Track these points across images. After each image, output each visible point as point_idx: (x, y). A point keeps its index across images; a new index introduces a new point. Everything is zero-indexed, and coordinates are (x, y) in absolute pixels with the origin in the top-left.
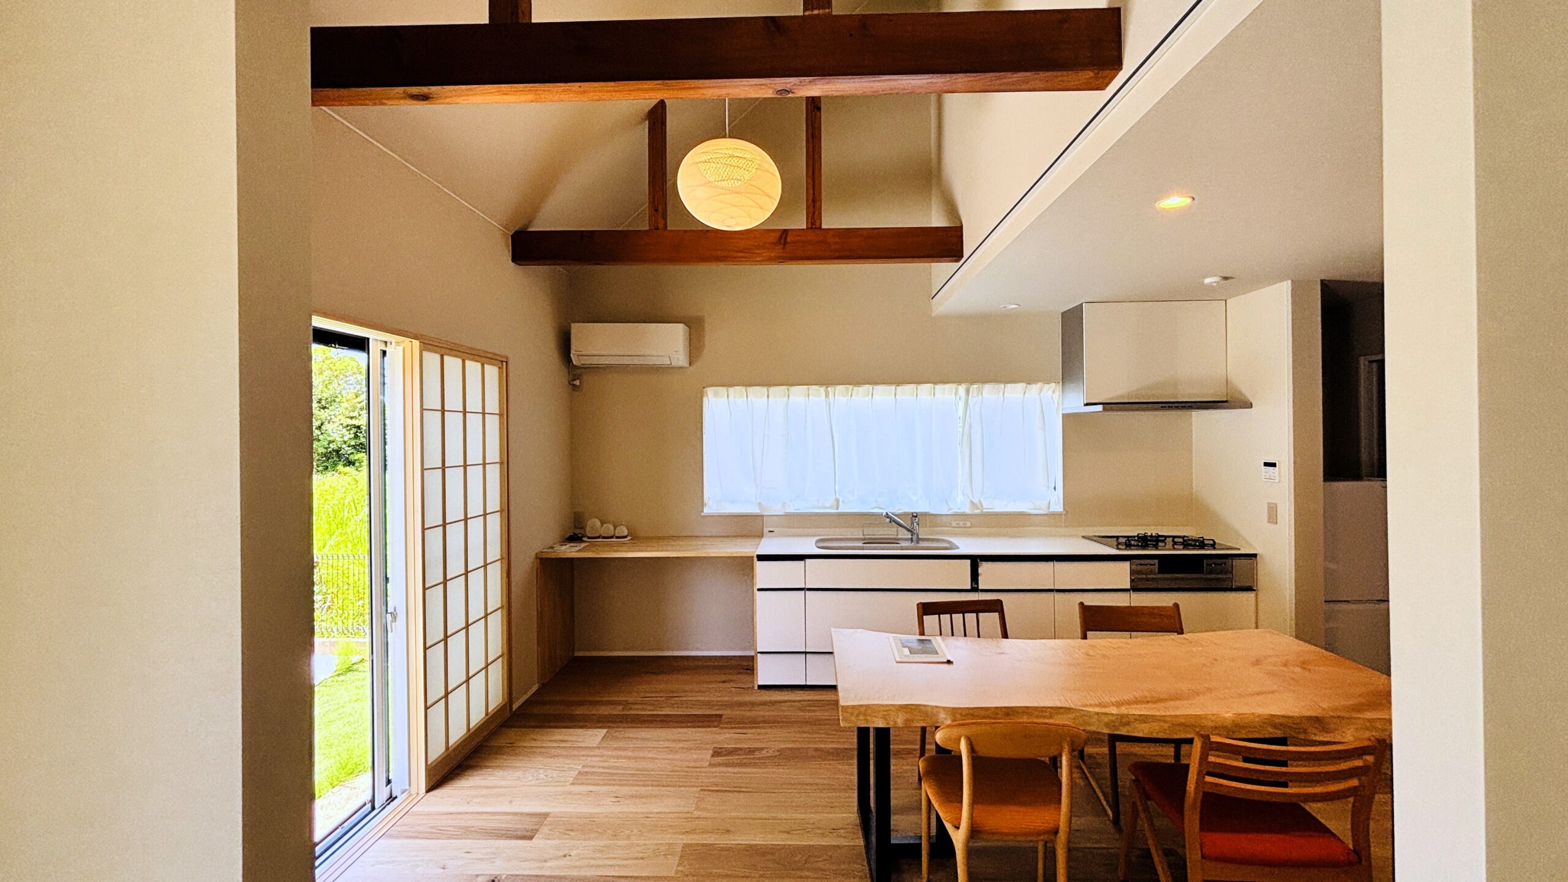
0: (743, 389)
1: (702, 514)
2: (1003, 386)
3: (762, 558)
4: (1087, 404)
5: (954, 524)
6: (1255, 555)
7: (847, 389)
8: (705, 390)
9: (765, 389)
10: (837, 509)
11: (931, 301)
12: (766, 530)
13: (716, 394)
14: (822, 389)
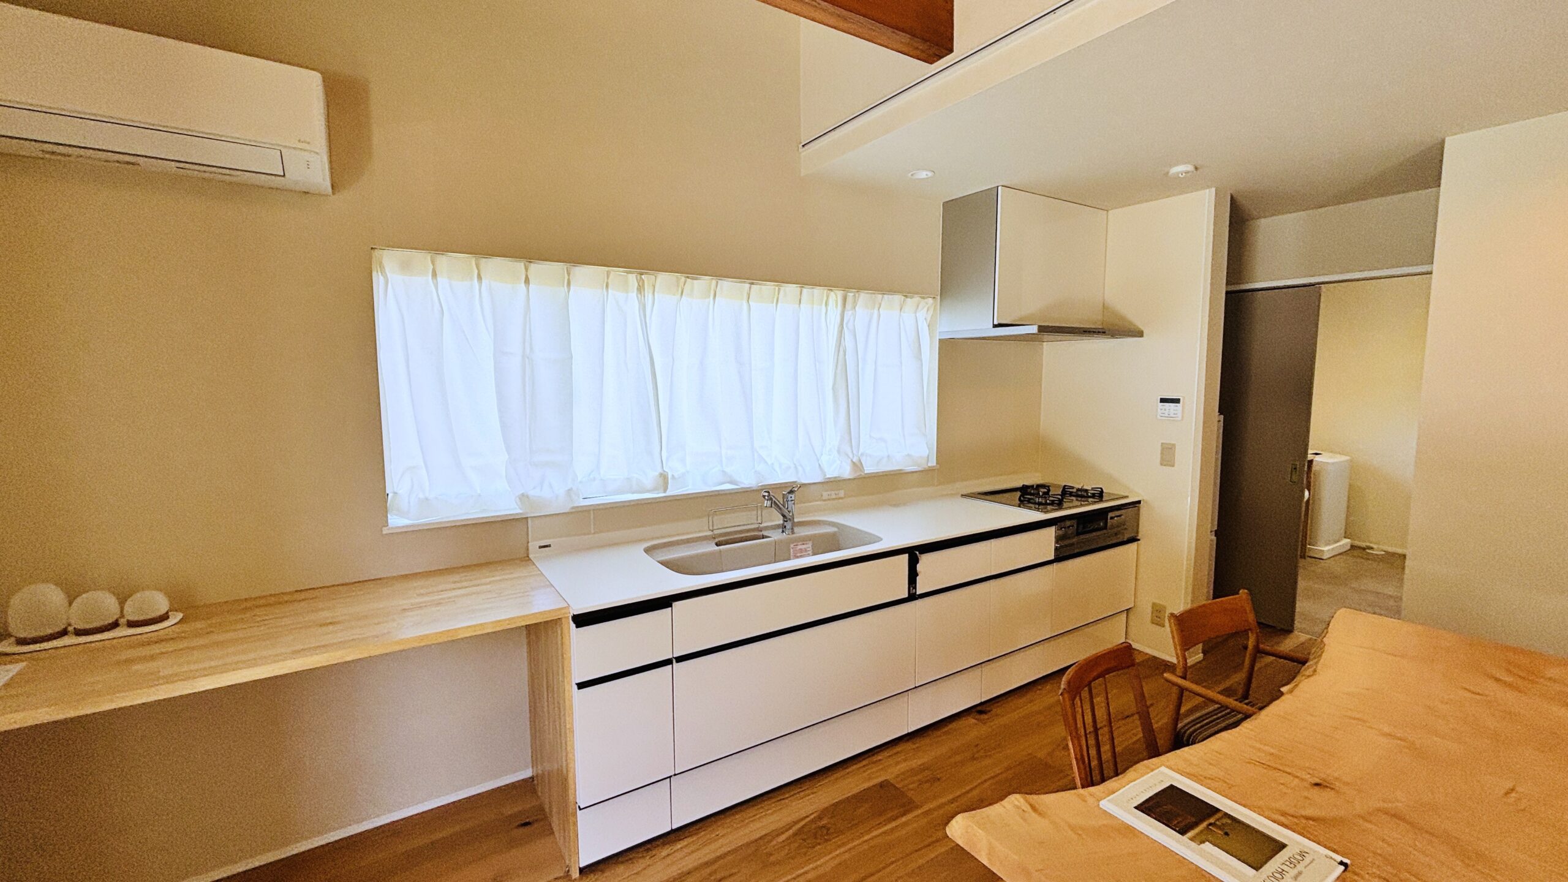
0: (472, 260)
1: (385, 531)
2: (880, 296)
3: (583, 620)
4: (995, 326)
5: (825, 495)
6: (1139, 502)
7: (678, 280)
8: (376, 253)
9: (520, 265)
10: (665, 491)
11: (801, 150)
12: (534, 546)
13: (405, 267)
14: (632, 278)
